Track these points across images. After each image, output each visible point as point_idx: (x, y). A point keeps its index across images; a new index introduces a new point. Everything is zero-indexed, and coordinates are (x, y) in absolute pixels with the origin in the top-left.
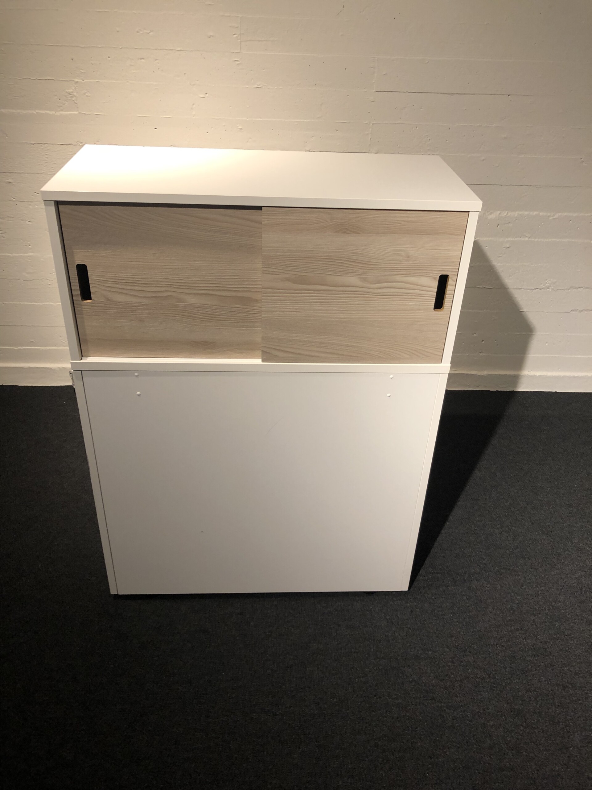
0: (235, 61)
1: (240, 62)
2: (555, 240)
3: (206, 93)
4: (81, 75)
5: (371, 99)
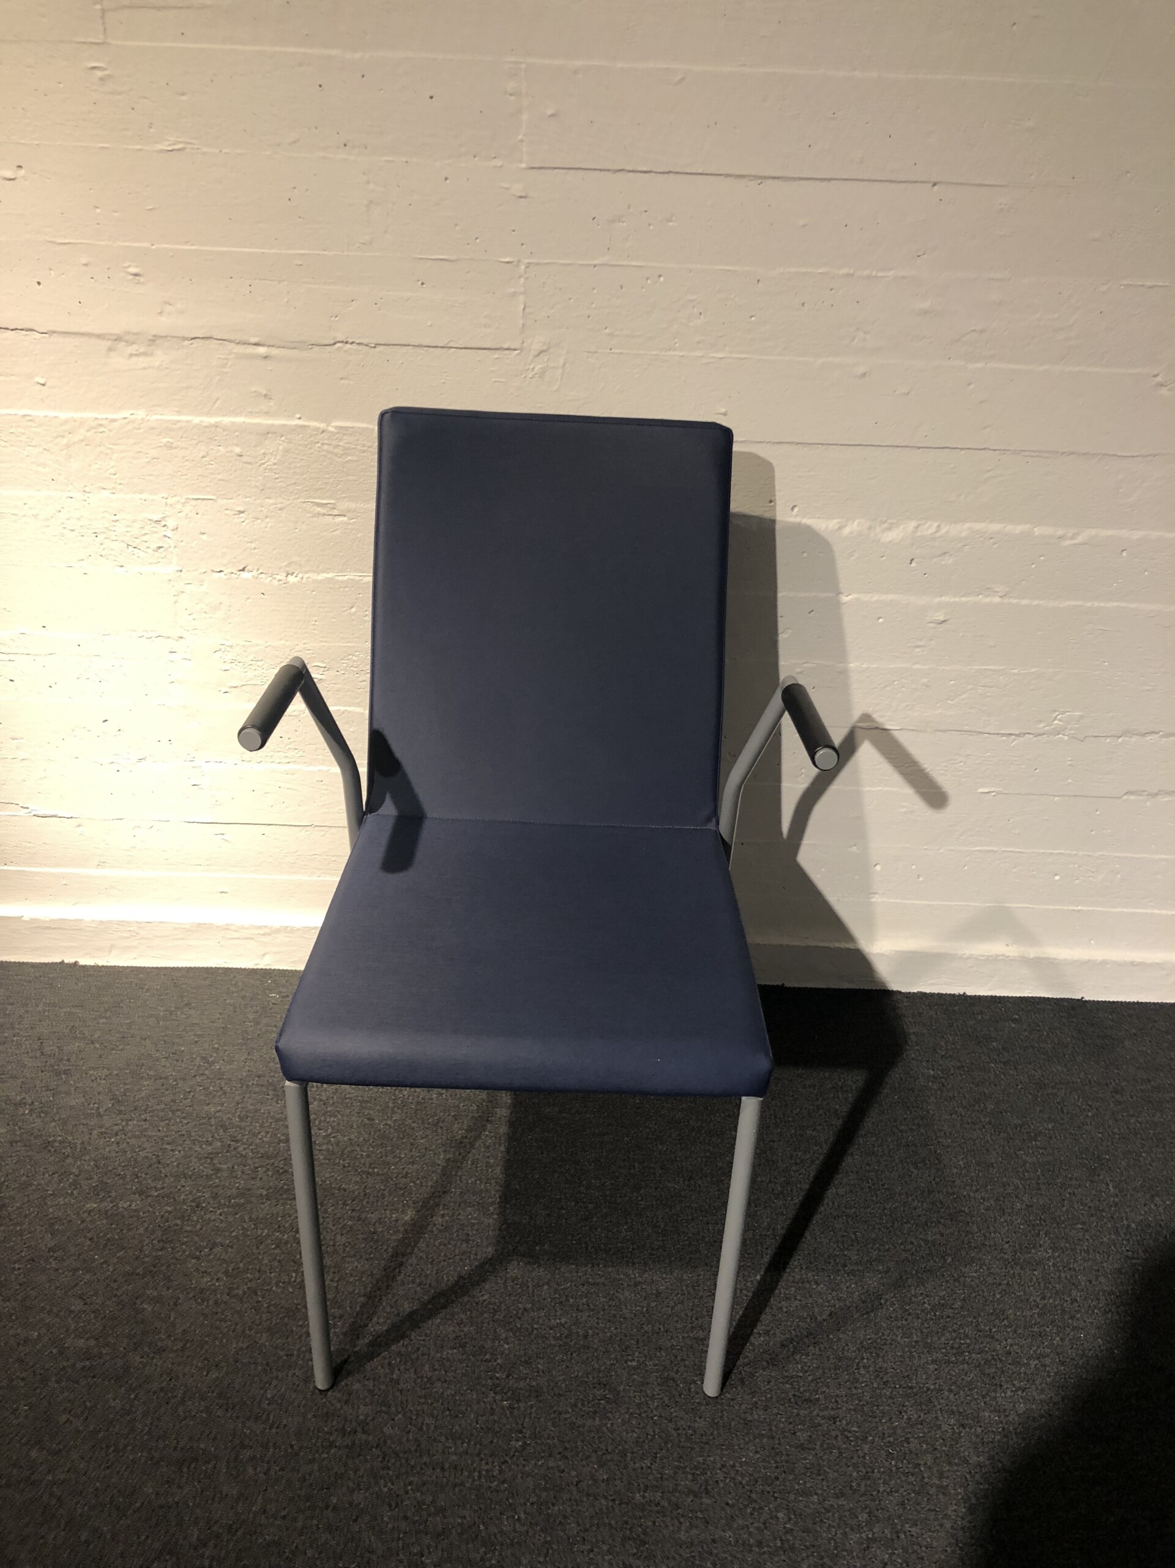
0: (94, 68)
1: (107, 72)
2: (1080, 603)
3: (20, 167)
5: (518, 189)
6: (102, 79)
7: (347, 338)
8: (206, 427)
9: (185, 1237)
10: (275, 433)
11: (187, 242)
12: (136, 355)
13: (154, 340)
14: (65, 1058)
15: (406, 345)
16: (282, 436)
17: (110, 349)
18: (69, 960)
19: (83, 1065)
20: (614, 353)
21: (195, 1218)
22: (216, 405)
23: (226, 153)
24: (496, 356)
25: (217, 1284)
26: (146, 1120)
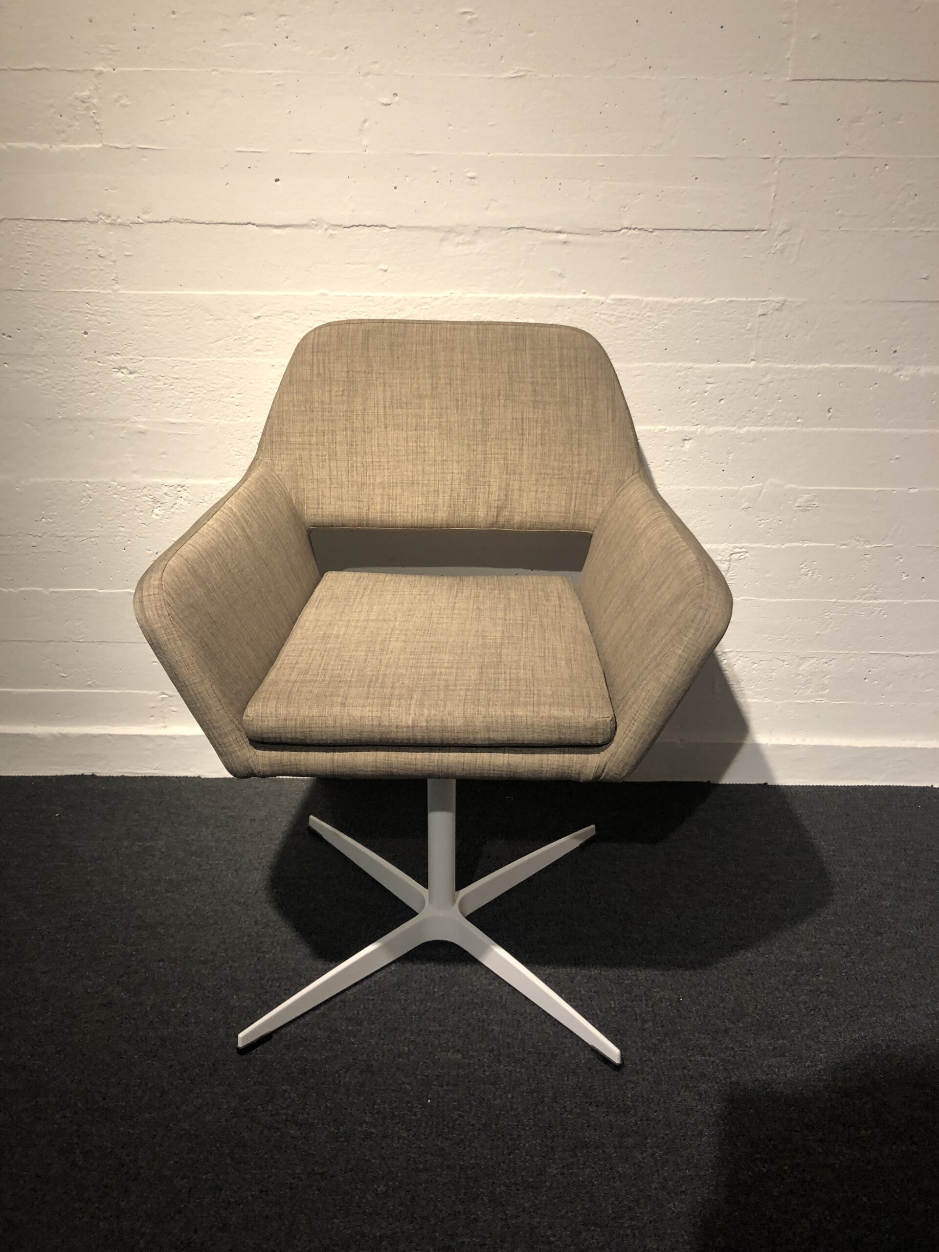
0: (465, 13)
1: (475, 16)
3: (396, 95)
4: (110, 57)
5: (781, 98)
6: (470, 22)
7: (632, 225)
8: (509, 302)
10: (564, 306)
11: (516, 151)
12: (463, 244)
13: (478, 231)
15: (677, 230)
16: (569, 308)
17: (442, 240)
20: (843, 231)
22: (520, 284)
23: (556, 78)
24: (747, 237)
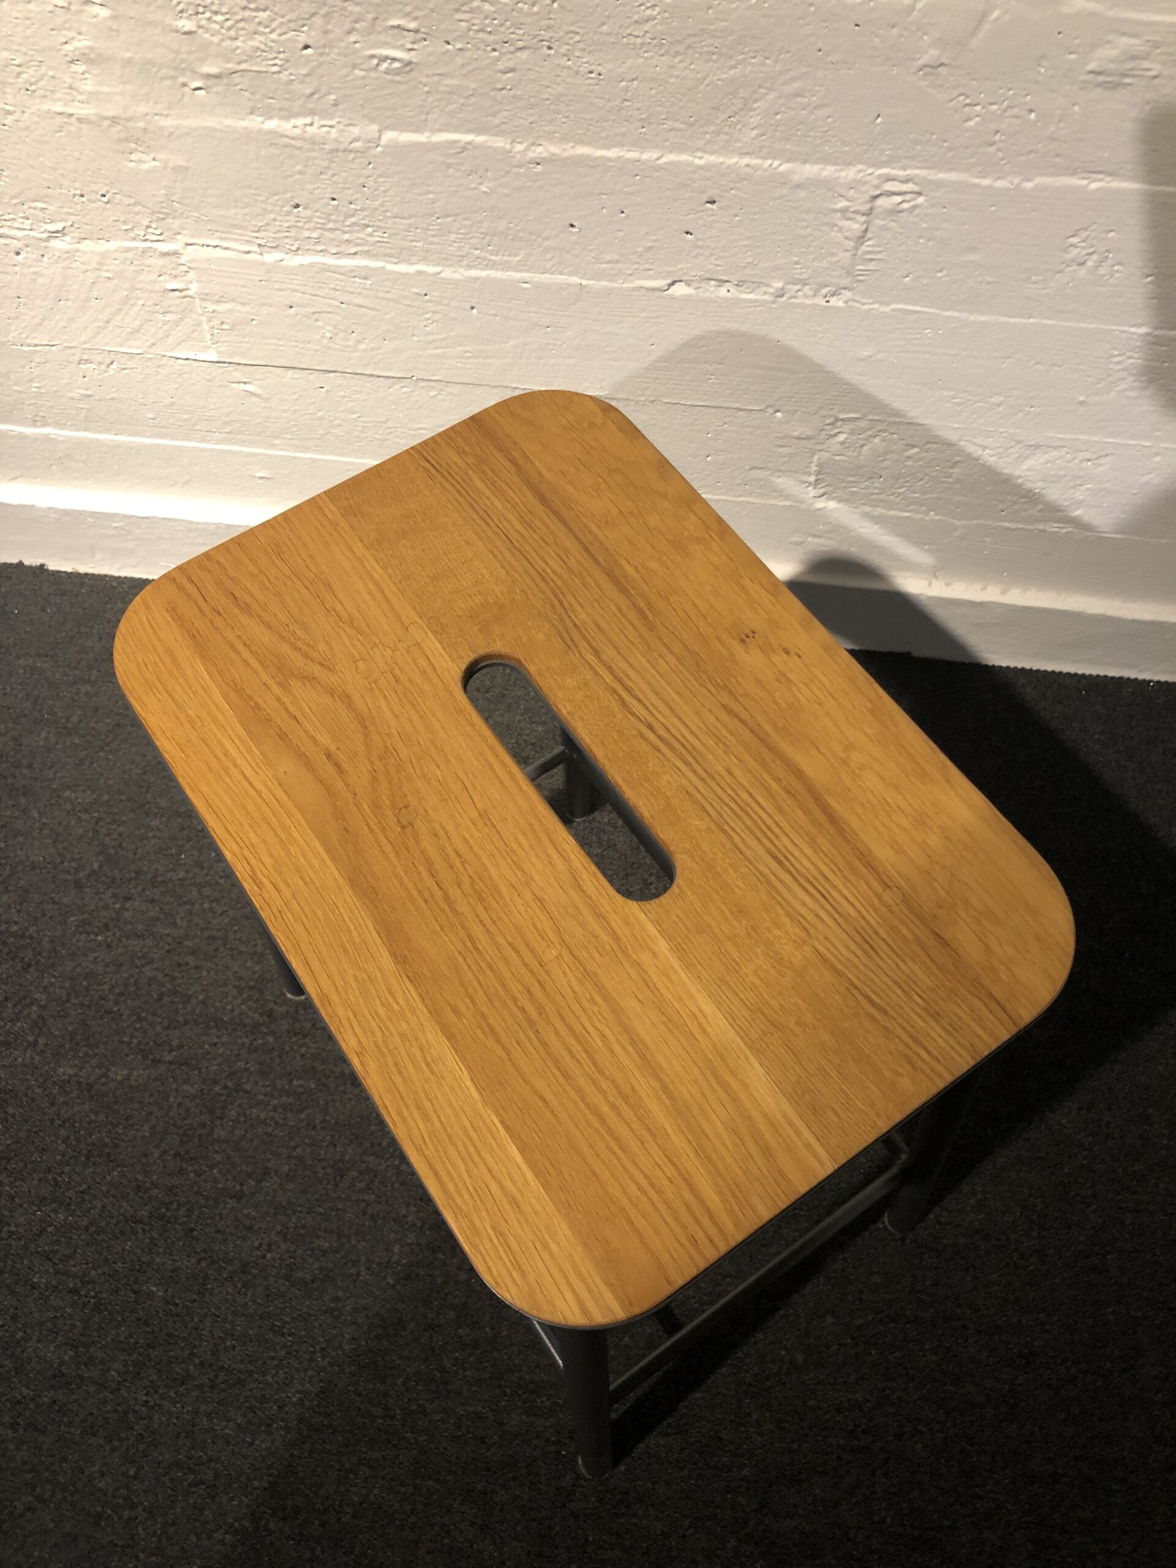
9: (217, 1152)
14: (25, 762)
18: (31, 561)
19: (54, 779)
21: (233, 1114)
25: (269, 1256)
26: (153, 901)
